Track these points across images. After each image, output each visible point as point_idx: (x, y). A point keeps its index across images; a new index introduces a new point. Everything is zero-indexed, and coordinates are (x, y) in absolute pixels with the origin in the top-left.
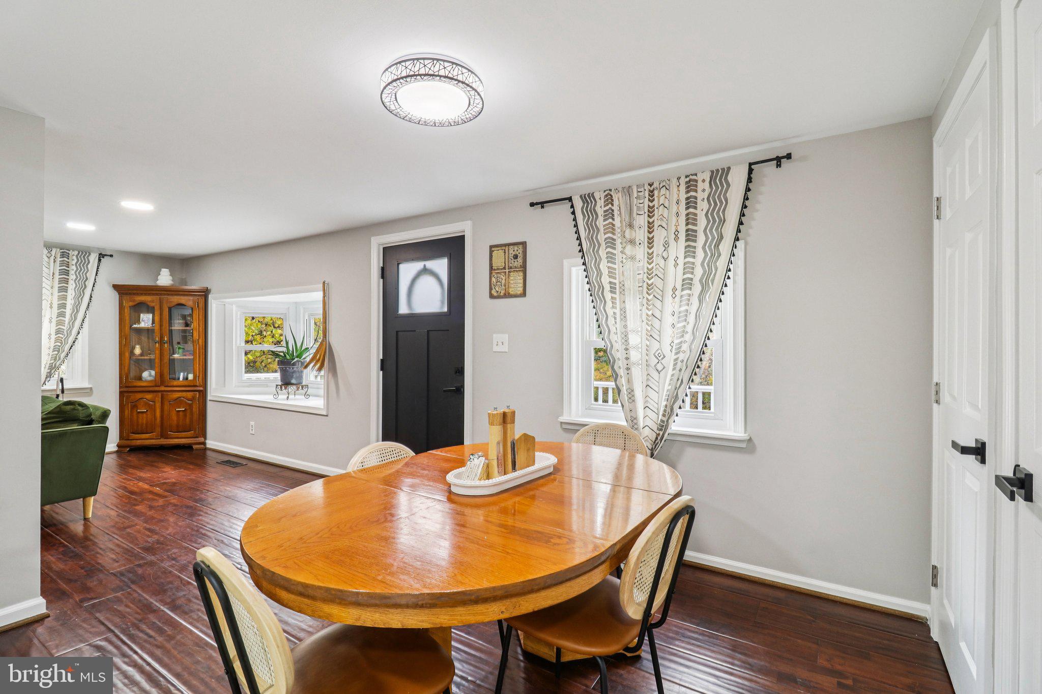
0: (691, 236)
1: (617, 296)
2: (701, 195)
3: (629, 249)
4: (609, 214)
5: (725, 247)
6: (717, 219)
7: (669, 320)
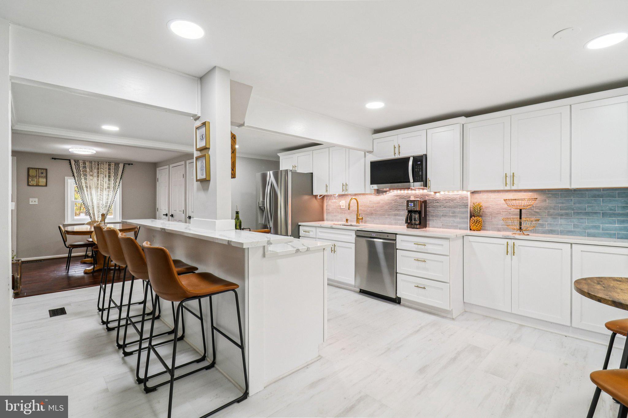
0: (109, 177)
1: (89, 189)
2: (112, 168)
3: (91, 177)
4: (85, 167)
5: (118, 180)
6: (116, 174)
7: (104, 196)
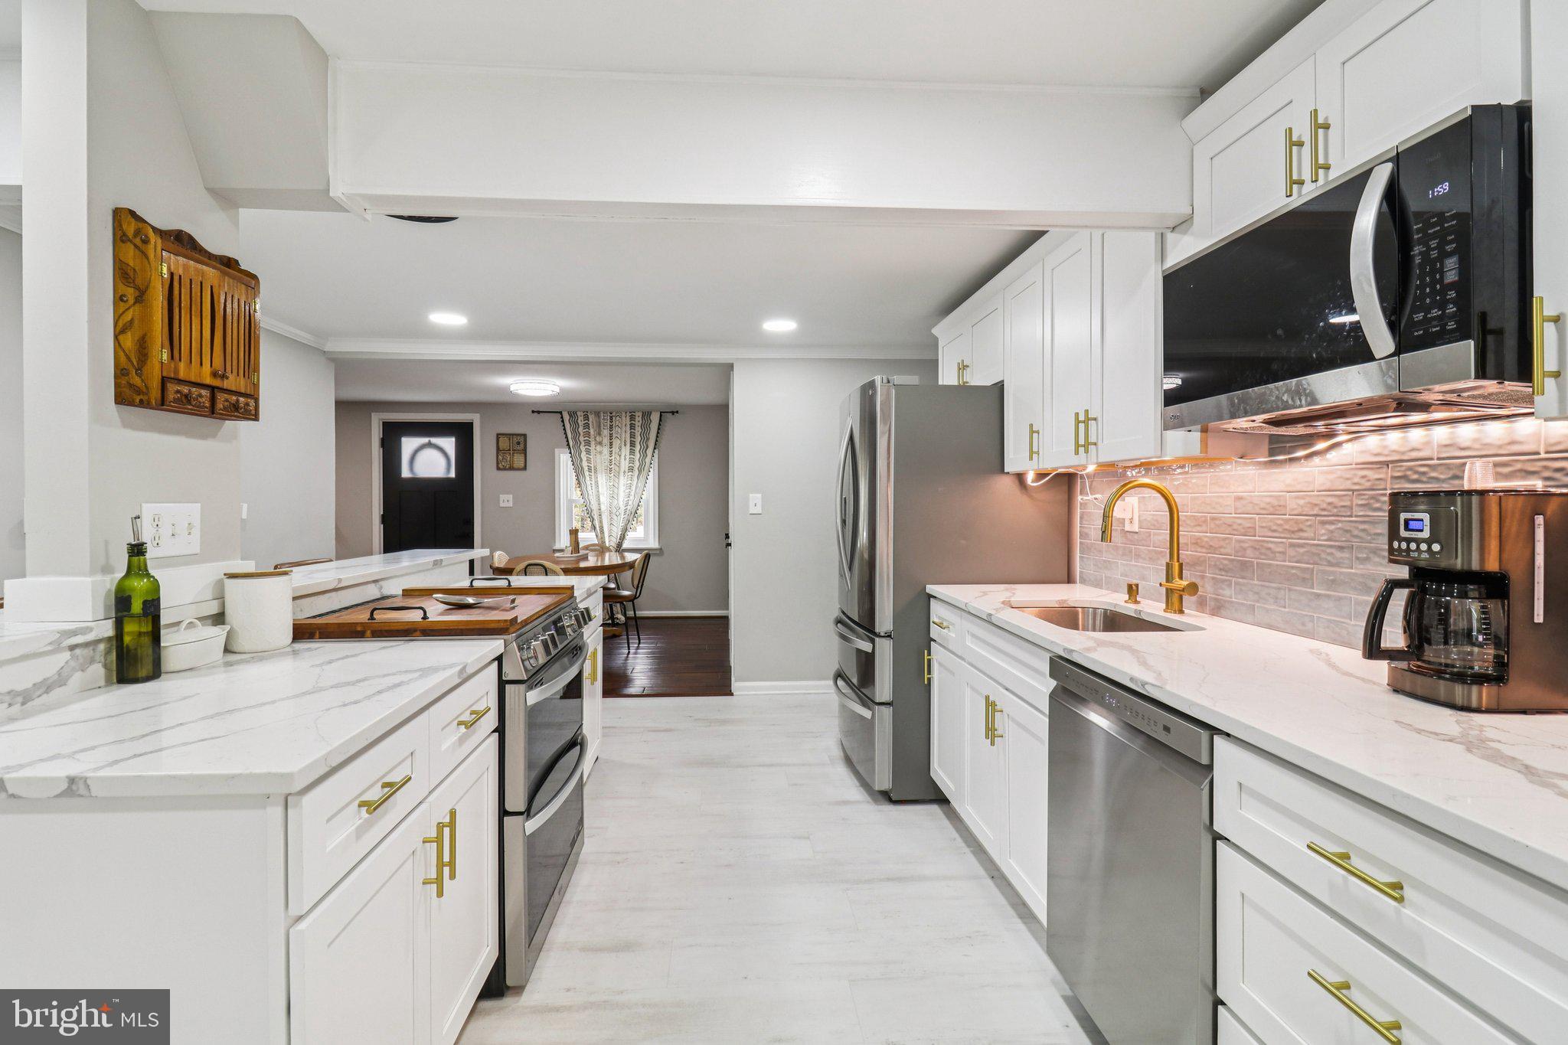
0: (632, 444)
1: (593, 474)
2: (637, 424)
3: (599, 448)
4: (587, 426)
5: (650, 451)
6: (645, 439)
7: (622, 488)
